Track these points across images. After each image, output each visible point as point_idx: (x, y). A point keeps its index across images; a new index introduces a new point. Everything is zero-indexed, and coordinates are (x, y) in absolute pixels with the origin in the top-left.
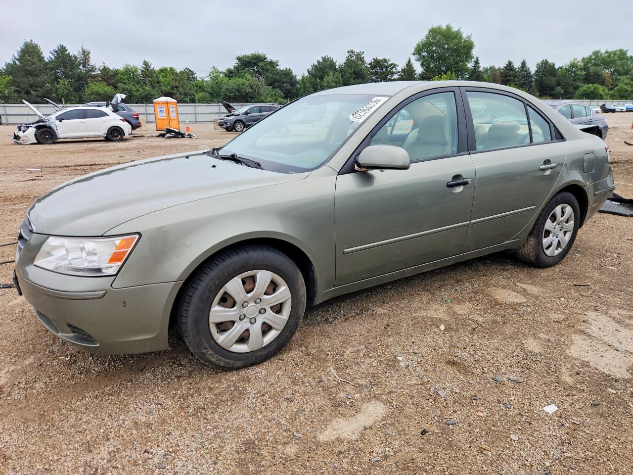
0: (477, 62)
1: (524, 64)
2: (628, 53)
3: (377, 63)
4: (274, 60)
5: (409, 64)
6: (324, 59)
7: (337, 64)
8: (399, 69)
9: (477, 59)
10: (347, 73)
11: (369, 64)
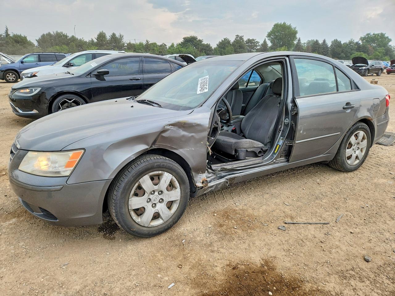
0: (299, 40)
1: (324, 41)
2: (385, 35)
3: (249, 41)
4: (201, 39)
5: (265, 42)
6: (225, 39)
7: (231, 42)
8: (260, 44)
9: (299, 38)
10: (236, 46)
11: (245, 41)
